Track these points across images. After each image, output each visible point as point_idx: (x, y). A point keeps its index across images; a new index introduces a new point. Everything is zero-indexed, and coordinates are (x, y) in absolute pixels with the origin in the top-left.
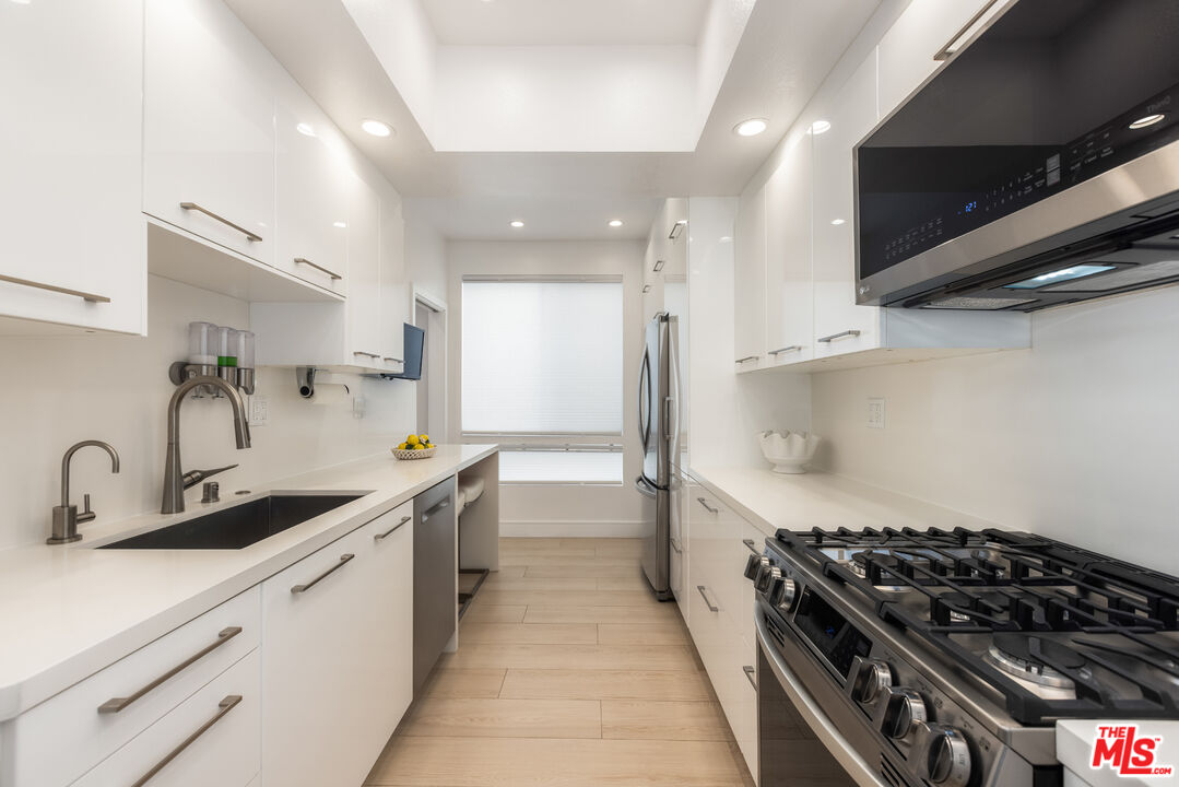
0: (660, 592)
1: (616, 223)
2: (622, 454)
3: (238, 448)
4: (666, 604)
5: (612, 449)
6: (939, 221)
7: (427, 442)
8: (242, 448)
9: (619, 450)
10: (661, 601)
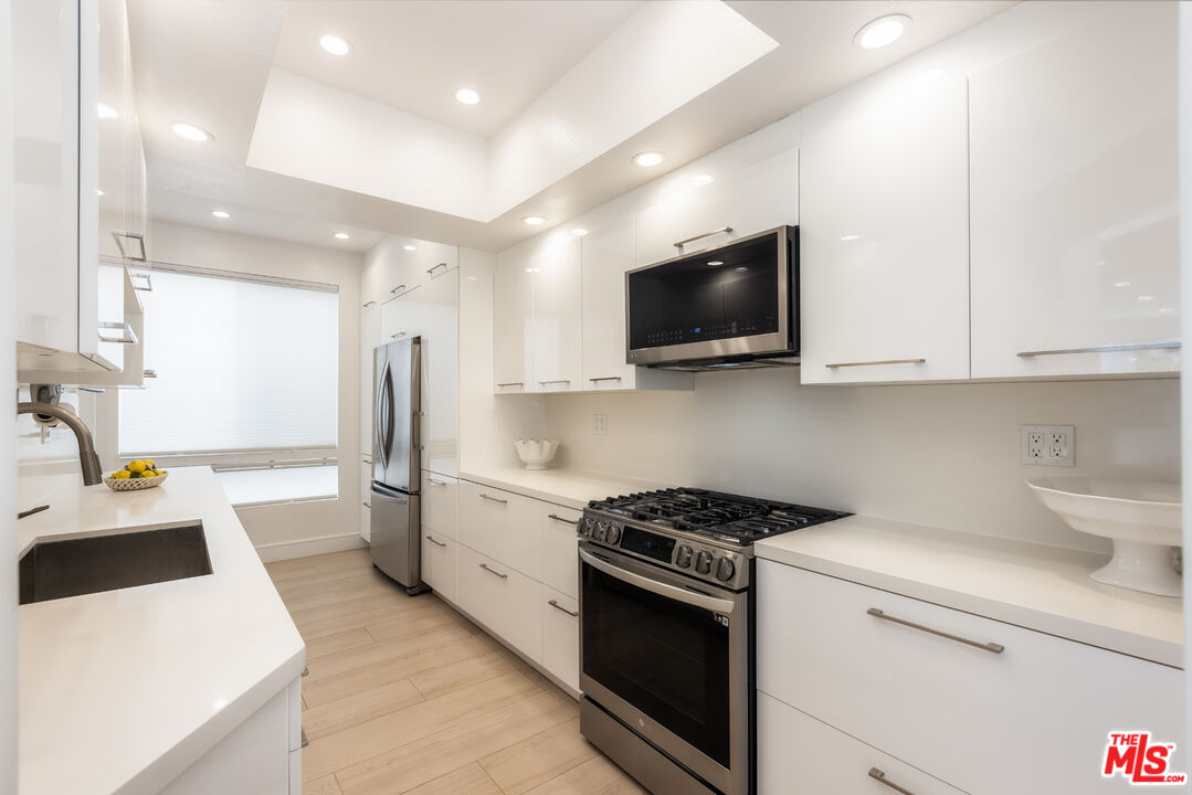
0: (410, 588)
1: (342, 236)
2: (336, 467)
3: (86, 484)
4: (418, 597)
5: (325, 463)
6: (681, 332)
7: (154, 467)
8: (91, 484)
9: (333, 463)
10: (411, 596)
